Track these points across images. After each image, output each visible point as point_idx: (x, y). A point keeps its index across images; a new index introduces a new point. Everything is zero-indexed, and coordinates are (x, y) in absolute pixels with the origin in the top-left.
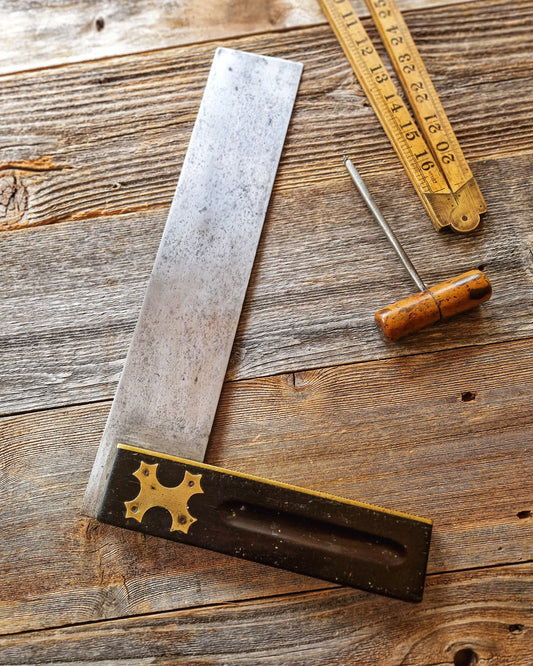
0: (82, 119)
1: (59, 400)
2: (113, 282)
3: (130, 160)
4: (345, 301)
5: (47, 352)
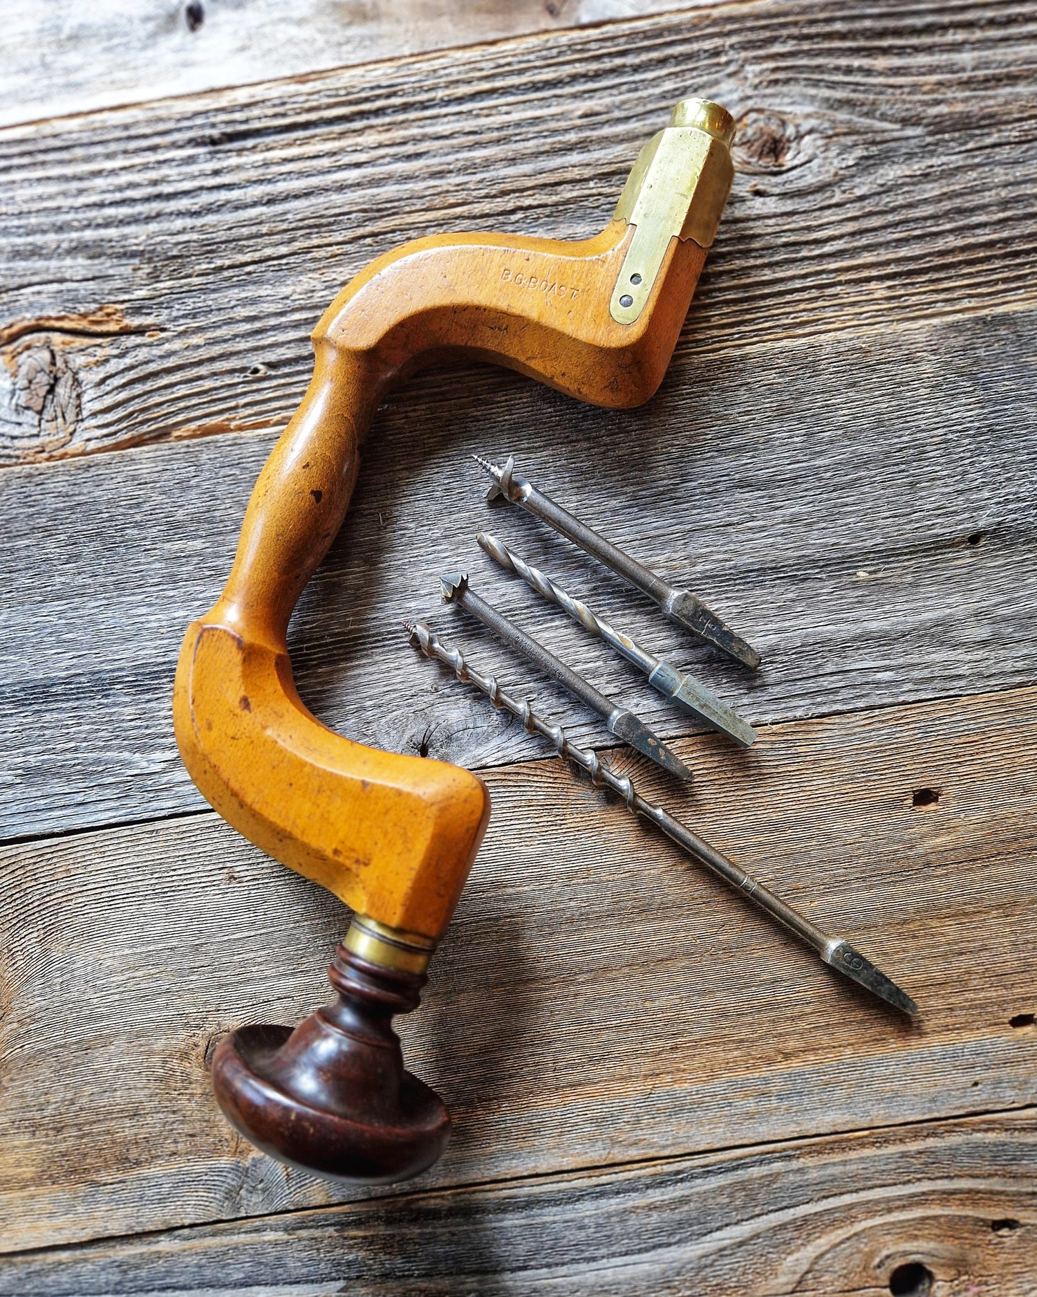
0: (179, 224)
3: (282, 314)
5: (129, 712)
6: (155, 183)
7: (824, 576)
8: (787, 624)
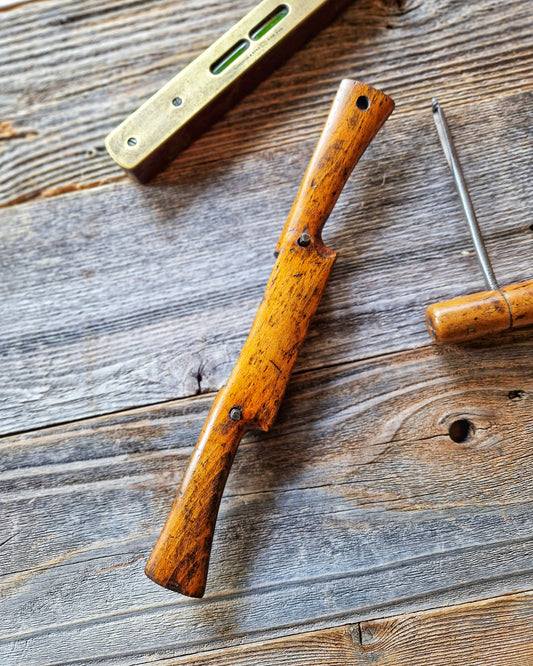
0: (44, 71)
1: (37, 420)
2: (89, 273)
3: (105, 118)
4: (369, 279)
5: (19, 364)
6: (29, 49)
7: (440, 256)
8: (420, 287)
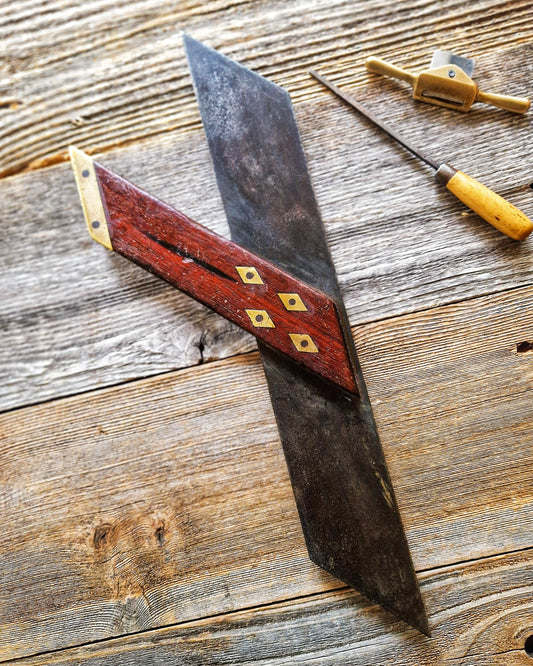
0: (25, 37)
1: (41, 394)
2: (87, 245)
3: (91, 85)
4: (369, 243)
5: (20, 339)
6: (8, 14)
7: (440, 217)
8: (420, 249)
